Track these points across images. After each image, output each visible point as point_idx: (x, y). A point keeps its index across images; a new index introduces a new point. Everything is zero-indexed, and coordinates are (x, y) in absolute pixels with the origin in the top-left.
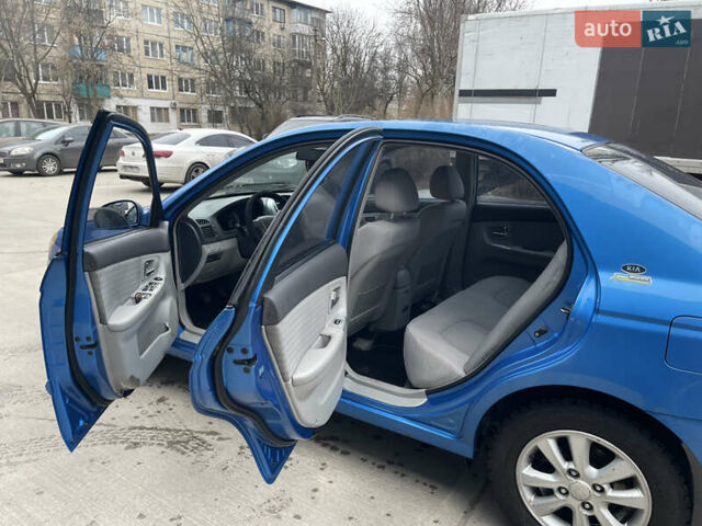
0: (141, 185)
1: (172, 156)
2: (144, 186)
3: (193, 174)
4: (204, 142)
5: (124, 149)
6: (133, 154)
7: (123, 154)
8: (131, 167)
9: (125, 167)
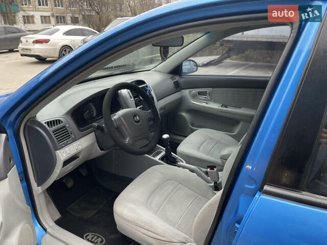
0: (34, 59)
1: (50, 42)
2: (37, 60)
3: (64, 52)
4: (68, 33)
5: (22, 39)
6: (27, 41)
7: (21, 42)
8: (26, 49)
9: (23, 49)
